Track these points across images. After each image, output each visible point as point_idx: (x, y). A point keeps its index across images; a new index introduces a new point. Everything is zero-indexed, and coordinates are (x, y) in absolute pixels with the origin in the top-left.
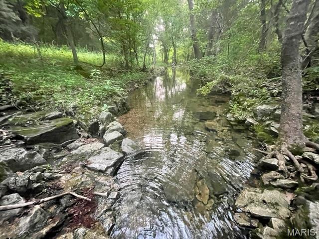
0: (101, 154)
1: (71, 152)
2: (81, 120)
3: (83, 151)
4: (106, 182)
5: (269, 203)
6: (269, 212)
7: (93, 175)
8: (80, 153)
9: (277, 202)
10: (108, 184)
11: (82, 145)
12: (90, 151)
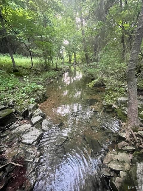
0: (30, 132)
1: (12, 132)
2: (18, 109)
3: (19, 131)
4: (32, 152)
5: (120, 161)
6: (119, 167)
7: (25, 147)
8: (17, 132)
9: (124, 160)
10: (33, 153)
11: (18, 126)
12: (23, 130)
